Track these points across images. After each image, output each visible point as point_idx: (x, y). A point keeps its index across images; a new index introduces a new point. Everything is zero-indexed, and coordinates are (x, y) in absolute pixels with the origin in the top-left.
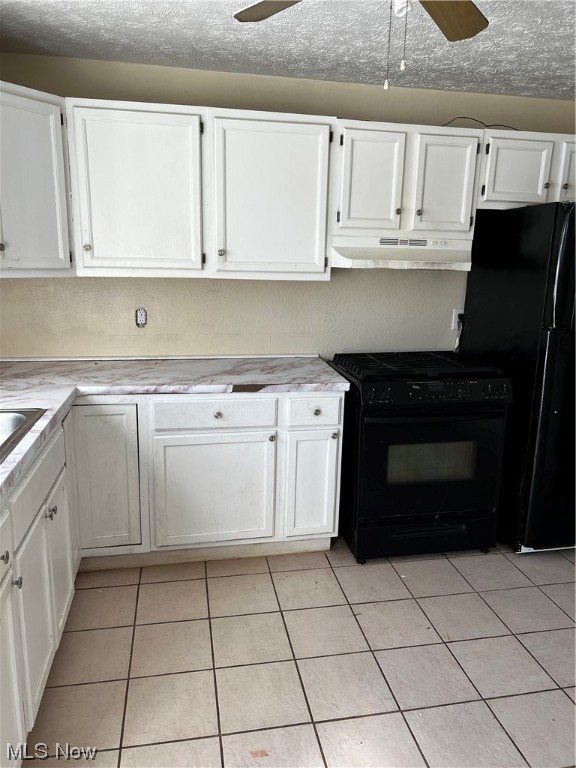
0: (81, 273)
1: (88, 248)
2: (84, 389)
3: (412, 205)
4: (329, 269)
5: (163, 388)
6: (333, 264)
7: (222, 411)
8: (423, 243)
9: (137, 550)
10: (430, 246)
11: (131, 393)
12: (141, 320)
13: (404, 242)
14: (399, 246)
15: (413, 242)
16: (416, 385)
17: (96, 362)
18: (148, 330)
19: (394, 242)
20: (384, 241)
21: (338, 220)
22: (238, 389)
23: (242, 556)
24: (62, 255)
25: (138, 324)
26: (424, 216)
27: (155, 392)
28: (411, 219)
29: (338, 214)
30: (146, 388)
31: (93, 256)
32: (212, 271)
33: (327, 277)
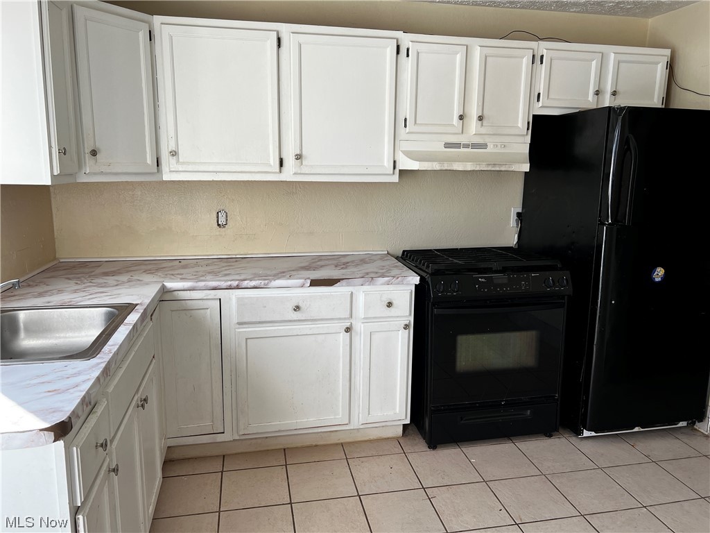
0: (167, 177)
1: (174, 153)
2: (170, 285)
3: (474, 112)
4: (397, 171)
5: (245, 284)
6: (400, 166)
7: (300, 305)
8: (484, 146)
9: (220, 438)
10: (490, 149)
11: (215, 289)
12: (222, 220)
13: (466, 146)
14: (462, 150)
15: (475, 146)
16: (482, 278)
17: (180, 261)
18: (229, 230)
19: (457, 145)
20: (448, 145)
21: (405, 126)
22: (314, 283)
23: (319, 443)
24: (150, 160)
25: (219, 225)
26: (485, 122)
27: (238, 287)
28: (473, 125)
29: (405, 120)
30: (229, 283)
31: (178, 161)
32: (288, 175)
33: (395, 179)
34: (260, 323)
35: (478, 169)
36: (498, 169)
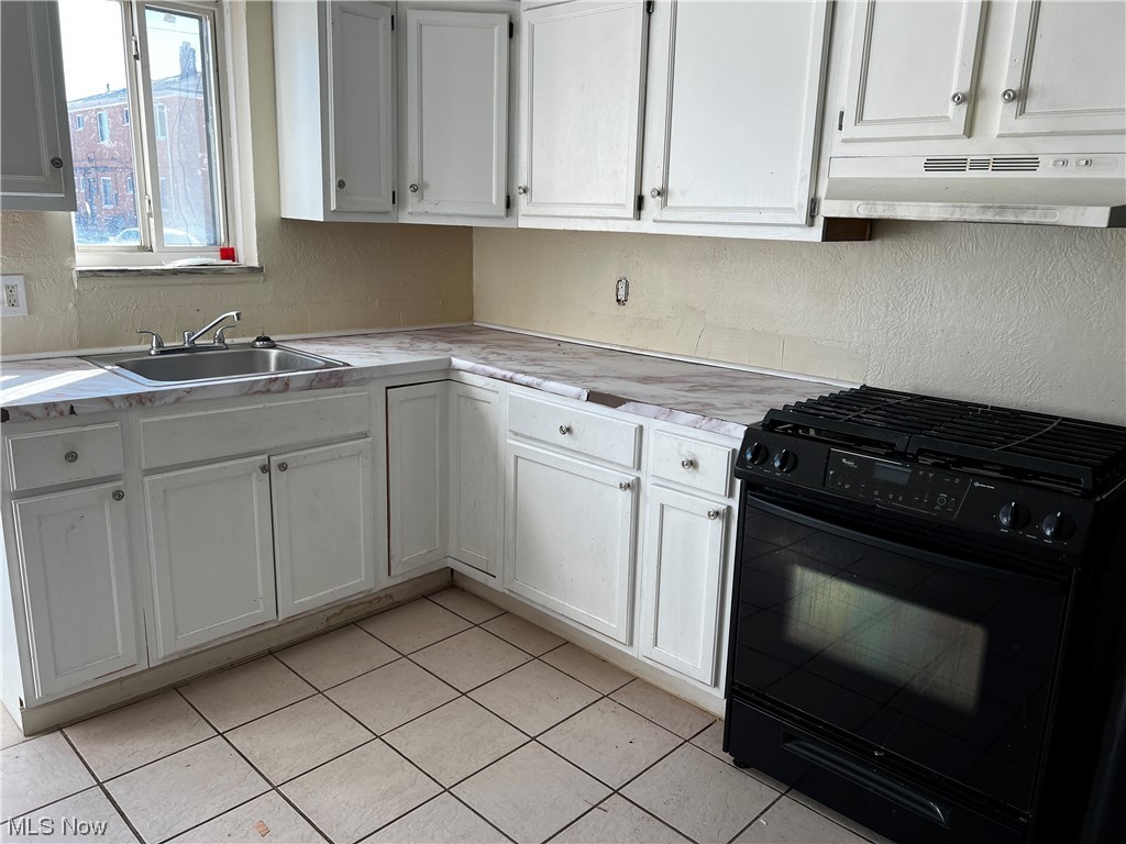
0: (523, 223)
2: (457, 362)
4: (820, 221)
5: (520, 377)
7: (573, 427)
8: (1031, 163)
9: (491, 583)
10: (1045, 171)
11: (491, 377)
13: (980, 165)
14: (969, 174)
15: (1002, 164)
16: (849, 458)
17: (560, 343)
19: (957, 164)
20: (932, 165)
21: (840, 128)
22: (593, 397)
24: (497, 198)
25: (618, 300)
27: (511, 381)
29: (842, 114)
30: (504, 372)
33: (816, 234)
34: (531, 438)
35: (957, 216)
36: (1011, 218)
